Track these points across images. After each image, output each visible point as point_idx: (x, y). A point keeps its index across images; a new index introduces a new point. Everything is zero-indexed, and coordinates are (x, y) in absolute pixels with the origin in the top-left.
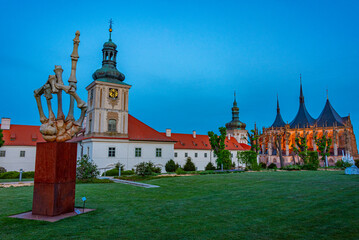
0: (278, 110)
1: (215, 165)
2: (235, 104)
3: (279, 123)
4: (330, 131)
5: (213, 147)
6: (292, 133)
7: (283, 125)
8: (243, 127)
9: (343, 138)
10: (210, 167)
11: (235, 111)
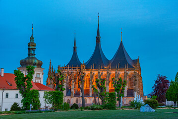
0: (75, 49)
1: (21, 105)
2: (32, 39)
3: (74, 62)
4: (121, 73)
5: (19, 87)
6: (87, 73)
7: (79, 64)
8: (40, 65)
9: (133, 80)
10: (15, 107)
11: (31, 46)
